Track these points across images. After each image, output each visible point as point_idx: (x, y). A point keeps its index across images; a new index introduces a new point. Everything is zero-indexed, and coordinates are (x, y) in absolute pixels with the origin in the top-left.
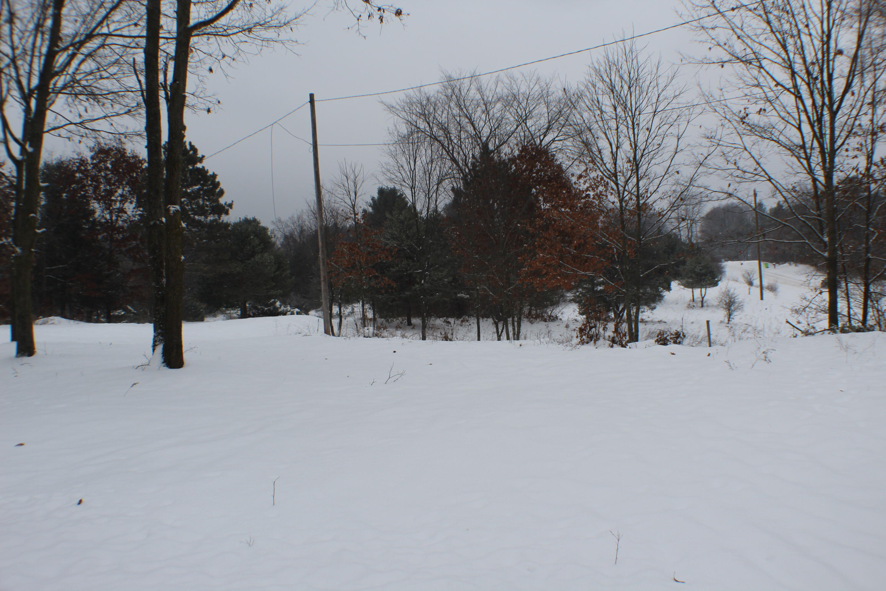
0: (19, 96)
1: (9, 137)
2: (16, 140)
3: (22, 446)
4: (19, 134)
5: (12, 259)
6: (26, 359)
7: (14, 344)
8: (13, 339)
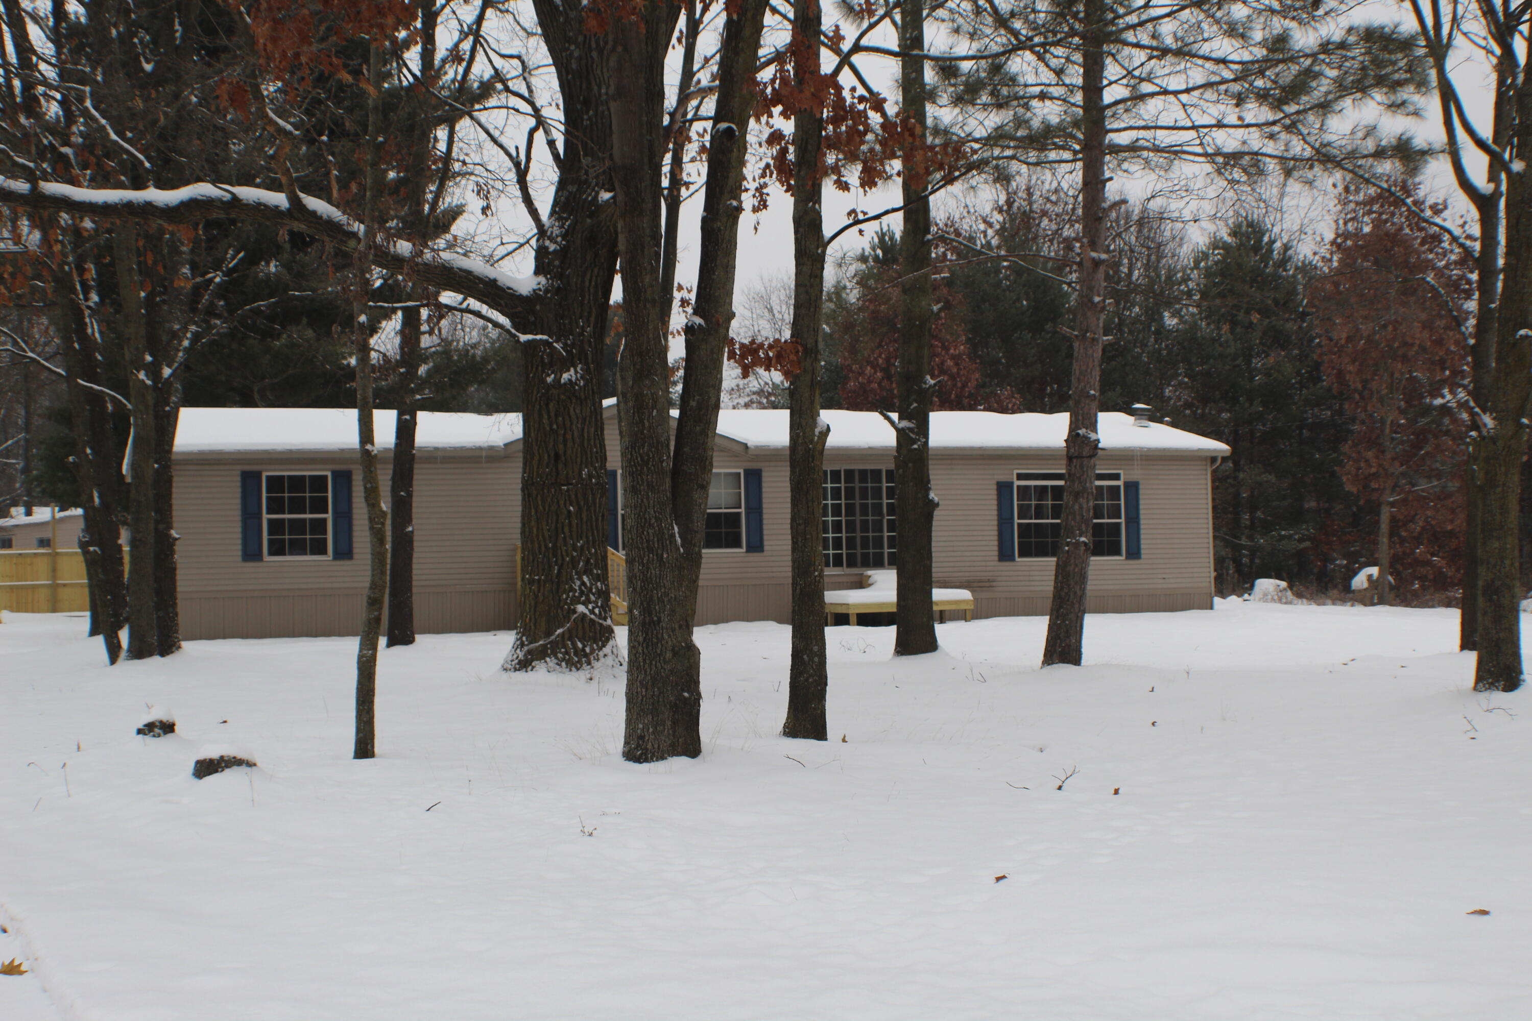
0: (1484, 33)
1: (1461, 134)
2: (1480, 143)
3: (1486, 917)
4: (1486, 129)
5: (1468, 444)
6: (1498, 697)
7: (1471, 658)
8: (1466, 645)
